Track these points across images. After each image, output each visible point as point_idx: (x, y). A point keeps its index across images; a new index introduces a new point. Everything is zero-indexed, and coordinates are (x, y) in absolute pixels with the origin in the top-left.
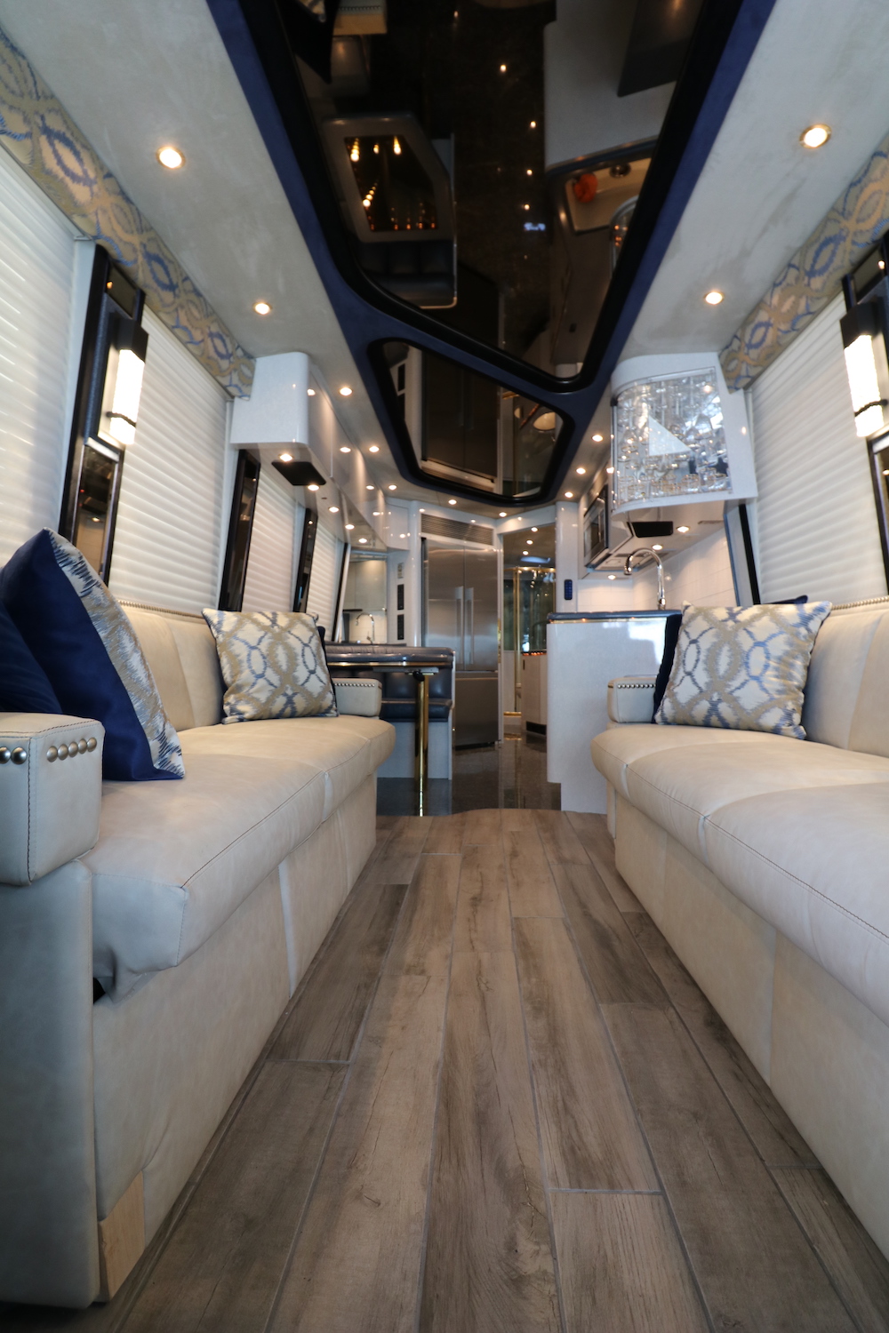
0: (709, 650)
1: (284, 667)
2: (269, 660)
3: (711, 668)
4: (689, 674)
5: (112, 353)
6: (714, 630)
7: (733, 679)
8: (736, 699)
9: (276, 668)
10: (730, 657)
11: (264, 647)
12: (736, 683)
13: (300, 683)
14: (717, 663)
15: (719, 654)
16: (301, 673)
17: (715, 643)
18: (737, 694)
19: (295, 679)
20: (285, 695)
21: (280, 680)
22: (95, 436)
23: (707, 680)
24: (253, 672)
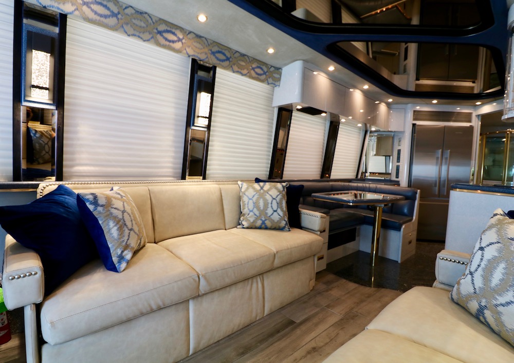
0: (489, 261)
1: (262, 208)
2: (256, 205)
3: (487, 278)
4: (471, 273)
5: (198, 95)
6: (499, 245)
7: (500, 295)
8: (499, 313)
9: (258, 209)
10: (503, 274)
11: (254, 199)
12: (502, 300)
13: (269, 215)
14: (492, 275)
15: (495, 268)
16: (270, 211)
17: (496, 256)
18: (500, 309)
19: (266, 214)
20: (261, 220)
21: (260, 213)
22: (193, 125)
23: (481, 285)
24: (249, 209)
